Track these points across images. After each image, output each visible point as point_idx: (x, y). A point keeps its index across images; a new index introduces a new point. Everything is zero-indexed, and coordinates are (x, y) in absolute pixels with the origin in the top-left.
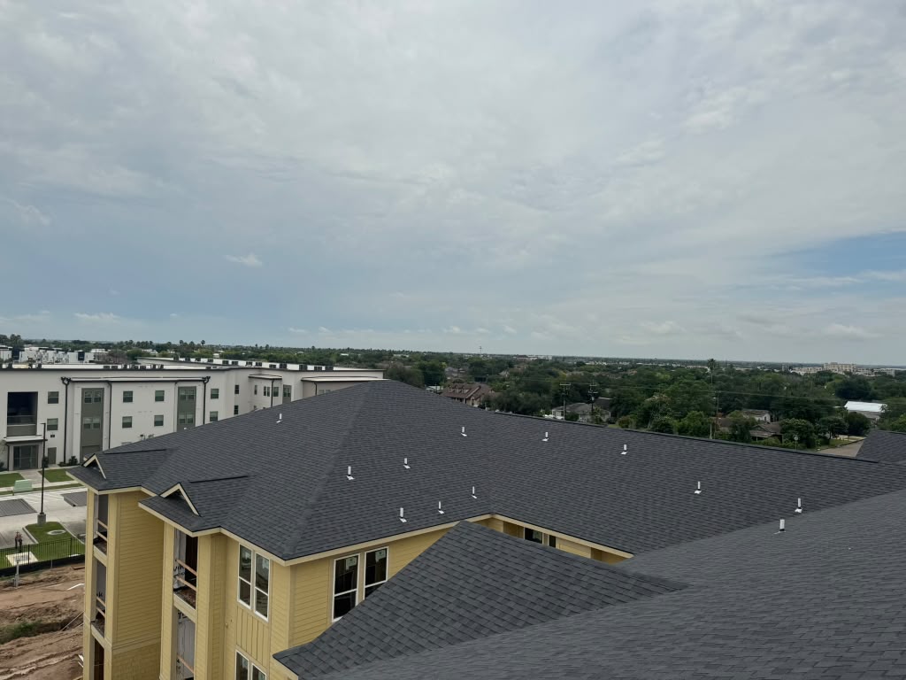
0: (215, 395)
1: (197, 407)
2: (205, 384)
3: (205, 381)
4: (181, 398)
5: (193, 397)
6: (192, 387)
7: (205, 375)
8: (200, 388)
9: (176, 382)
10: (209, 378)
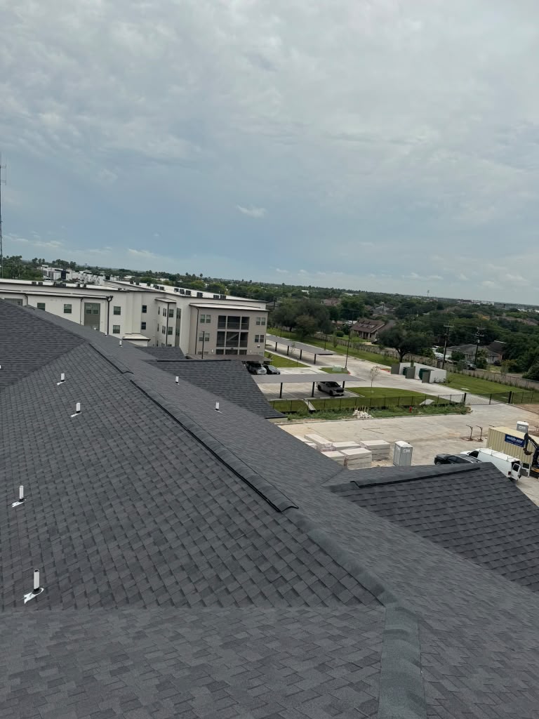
0: (117, 312)
1: (101, 321)
2: (109, 302)
3: (108, 299)
4: (87, 312)
5: (97, 312)
6: (97, 304)
7: (108, 294)
8: (103, 305)
9: (82, 298)
10: (112, 297)
